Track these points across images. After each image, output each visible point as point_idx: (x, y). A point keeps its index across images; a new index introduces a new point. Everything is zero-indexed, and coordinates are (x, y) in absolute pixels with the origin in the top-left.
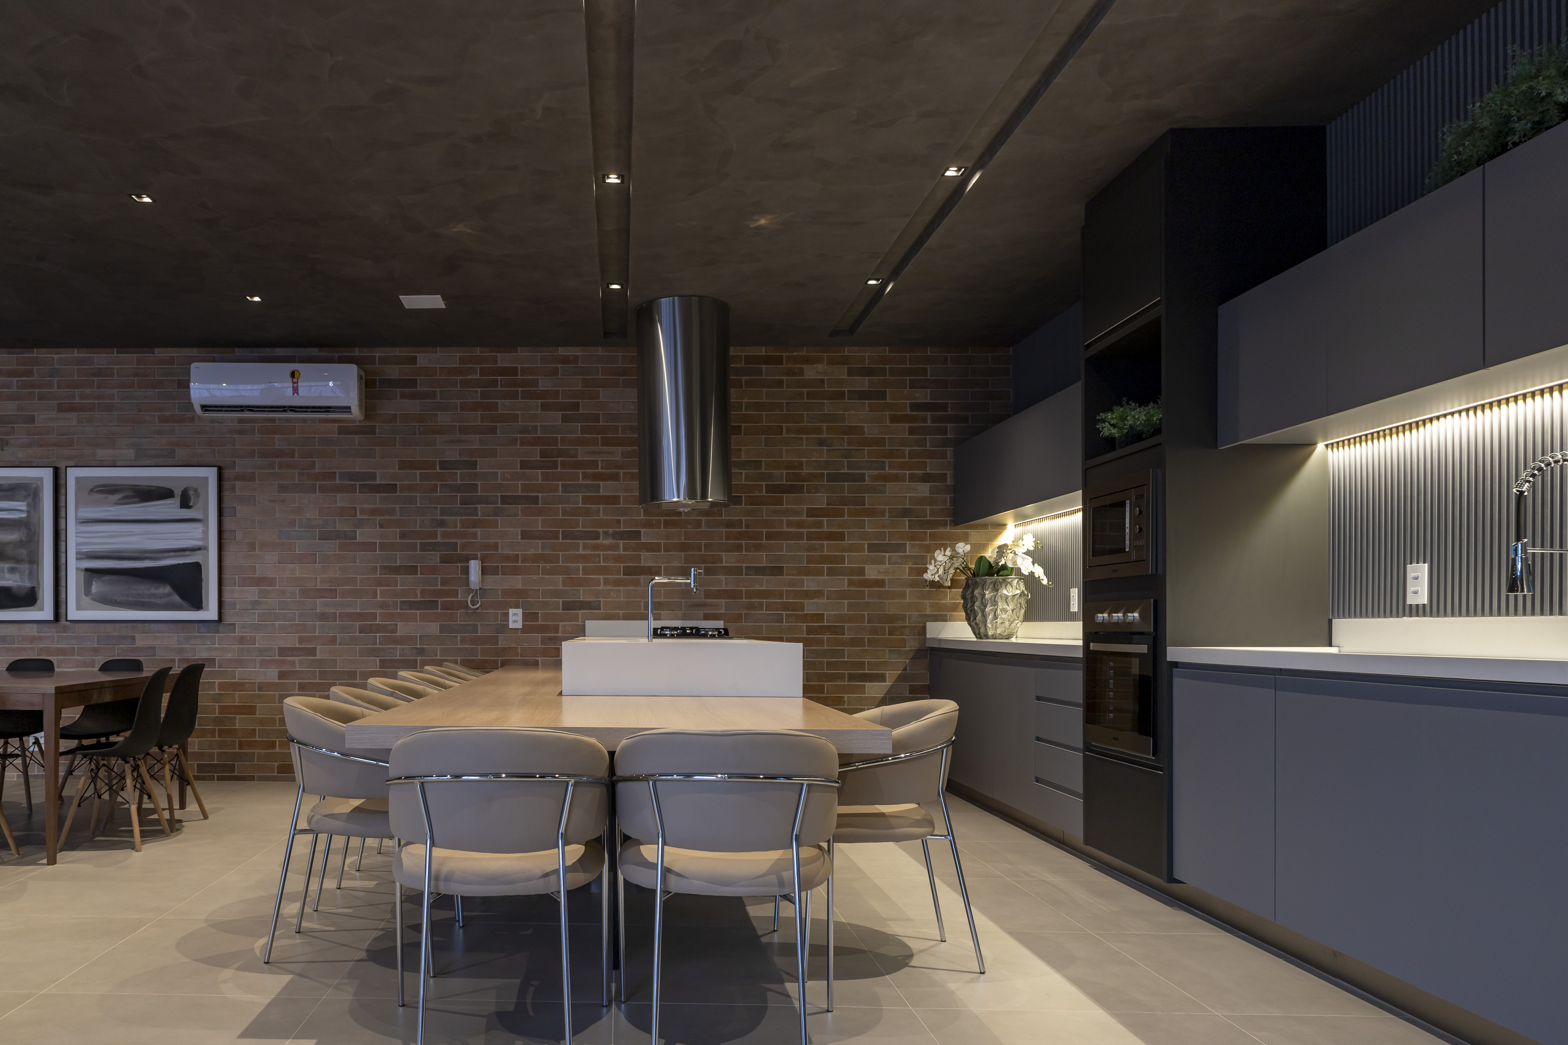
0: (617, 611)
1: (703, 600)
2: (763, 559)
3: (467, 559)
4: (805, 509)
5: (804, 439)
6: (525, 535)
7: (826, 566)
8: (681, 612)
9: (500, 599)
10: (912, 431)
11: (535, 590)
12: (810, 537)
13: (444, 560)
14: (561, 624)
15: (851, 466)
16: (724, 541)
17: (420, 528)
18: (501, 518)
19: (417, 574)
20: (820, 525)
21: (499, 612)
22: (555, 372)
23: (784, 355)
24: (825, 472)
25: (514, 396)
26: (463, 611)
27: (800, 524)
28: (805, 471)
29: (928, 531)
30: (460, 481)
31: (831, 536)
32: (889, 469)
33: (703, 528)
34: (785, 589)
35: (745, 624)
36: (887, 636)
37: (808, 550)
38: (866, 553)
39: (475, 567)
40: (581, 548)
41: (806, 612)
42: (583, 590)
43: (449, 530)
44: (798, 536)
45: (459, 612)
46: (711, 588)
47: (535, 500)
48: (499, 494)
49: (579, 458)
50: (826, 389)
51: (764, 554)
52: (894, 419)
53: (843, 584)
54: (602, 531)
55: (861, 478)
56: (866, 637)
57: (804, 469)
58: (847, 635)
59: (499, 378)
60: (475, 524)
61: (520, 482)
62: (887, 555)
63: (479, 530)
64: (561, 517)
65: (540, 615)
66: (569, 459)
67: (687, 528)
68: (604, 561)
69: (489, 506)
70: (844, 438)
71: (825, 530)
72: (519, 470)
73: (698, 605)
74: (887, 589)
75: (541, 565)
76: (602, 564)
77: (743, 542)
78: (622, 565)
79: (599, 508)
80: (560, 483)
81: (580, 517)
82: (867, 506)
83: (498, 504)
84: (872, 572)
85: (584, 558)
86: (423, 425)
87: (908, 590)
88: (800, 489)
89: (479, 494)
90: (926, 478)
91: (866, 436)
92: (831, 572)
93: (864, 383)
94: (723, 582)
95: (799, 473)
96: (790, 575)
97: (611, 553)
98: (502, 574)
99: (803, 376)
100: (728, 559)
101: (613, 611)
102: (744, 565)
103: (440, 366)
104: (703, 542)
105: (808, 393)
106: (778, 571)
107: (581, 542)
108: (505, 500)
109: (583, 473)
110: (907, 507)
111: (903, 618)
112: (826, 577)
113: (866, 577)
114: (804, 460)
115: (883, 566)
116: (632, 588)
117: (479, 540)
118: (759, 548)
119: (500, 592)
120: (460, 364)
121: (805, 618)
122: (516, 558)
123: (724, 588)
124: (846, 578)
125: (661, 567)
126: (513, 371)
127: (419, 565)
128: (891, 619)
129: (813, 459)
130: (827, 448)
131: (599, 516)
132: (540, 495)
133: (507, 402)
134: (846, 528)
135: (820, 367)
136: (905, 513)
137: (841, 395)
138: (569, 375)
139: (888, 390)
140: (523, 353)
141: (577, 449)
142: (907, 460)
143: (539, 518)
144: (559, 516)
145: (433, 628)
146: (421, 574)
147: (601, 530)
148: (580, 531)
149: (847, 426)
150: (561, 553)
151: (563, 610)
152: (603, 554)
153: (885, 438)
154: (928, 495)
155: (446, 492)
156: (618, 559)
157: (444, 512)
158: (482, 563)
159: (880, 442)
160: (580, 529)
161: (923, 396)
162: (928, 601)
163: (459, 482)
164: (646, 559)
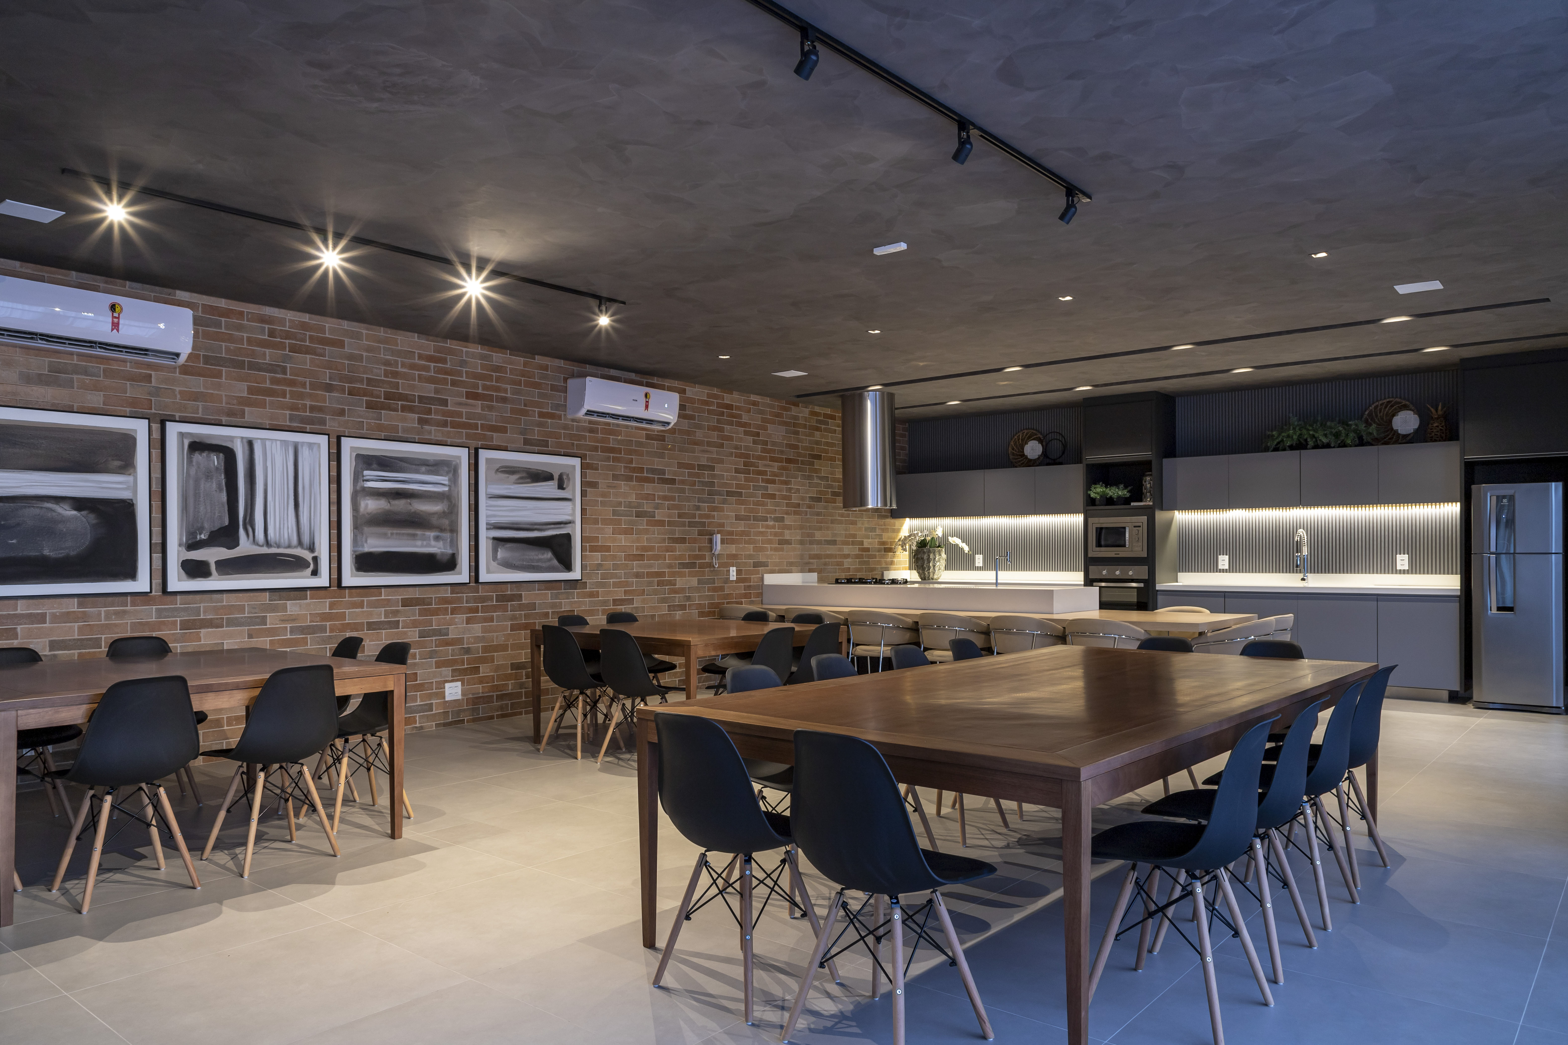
3: (711, 533)
9: (727, 561)
11: (742, 555)
13: (700, 534)
14: (753, 576)
17: (688, 511)
18: (726, 505)
21: (726, 569)
22: (750, 411)
25: (732, 424)
26: (708, 569)
29: (883, 521)
30: (707, 479)
39: (718, 539)
40: (761, 527)
42: (762, 555)
43: (702, 513)
47: (741, 495)
48: (725, 490)
49: (760, 469)
53: (856, 550)
59: (725, 411)
60: (714, 509)
61: (734, 482)
63: (719, 514)
64: (752, 507)
65: (743, 571)
66: (756, 469)
69: (720, 497)
72: (734, 474)
74: (871, 553)
75: (743, 538)
76: (769, 537)
77: (822, 525)
78: (777, 538)
79: (768, 502)
80: (752, 484)
81: (760, 506)
83: (724, 496)
85: (762, 533)
87: (878, 554)
89: (716, 489)
94: (815, 549)
97: (773, 530)
98: (730, 544)
100: (817, 536)
102: (823, 539)
107: (761, 523)
109: (761, 479)
116: (781, 553)
117: (719, 521)
119: (727, 556)
122: (735, 533)
125: (792, 539)
126: (732, 407)
131: (768, 507)
132: (743, 491)
133: (729, 428)
138: (756, 414)
141: (759, 463)
143: (743, 506)
147: (769, 516)
148: (760, 516)
150: (752, 530)
151: (753, 568)
152: (770, 532)
155: (700, 487)
156: (776, 534)
157: (699, 500)
162: (883, 560)
164: (787, 535)
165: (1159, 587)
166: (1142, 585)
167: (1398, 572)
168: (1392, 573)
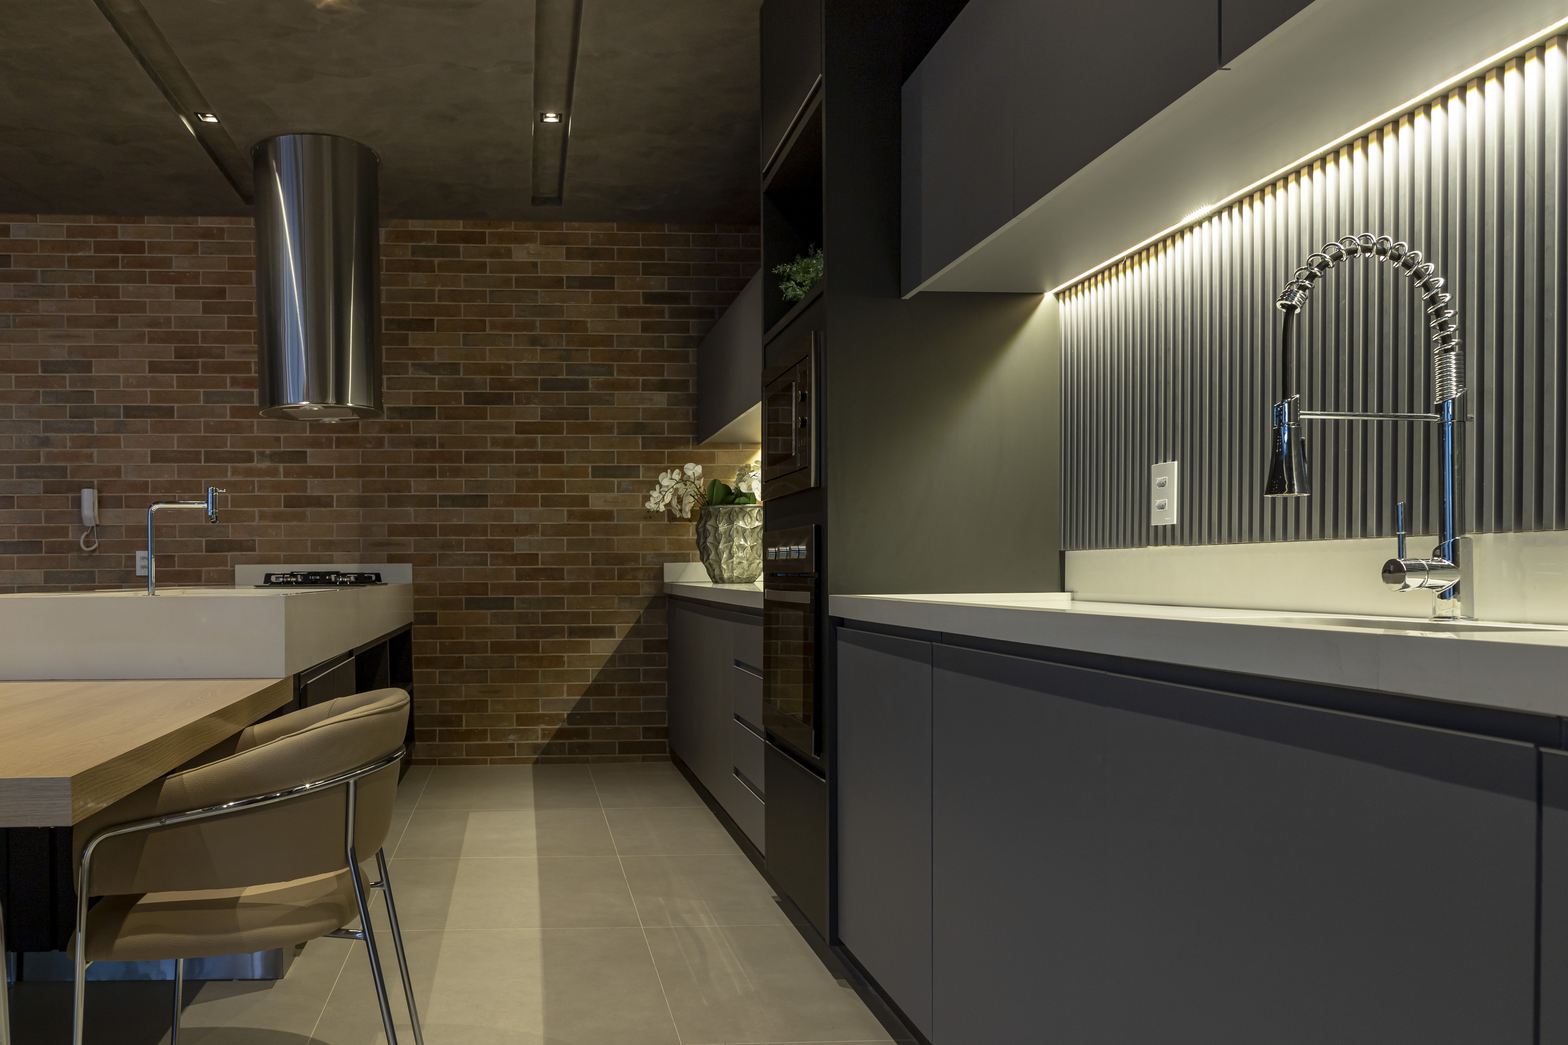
0: (277, 553)
1: (387, 538)
2: (462, 486)
3: (79, 487)
4: (514, 424)
5: (513, 337)
6: (156, 457)
7: (540, 494)
8: (358, 553)
9: (124, 539)
10: (646, 328)
11: (170, 527)
12: (521, 457)
13: (49, 489)
14: (204, 569)
15: (570, 370)
16: (412, 464)
17: (16, 448)
18: (124, 435)
19: (14, 508)
20: (532, 443)
21: (123, 555)
22: (194, 248)
23: (487, 231)
24: (539, 377)
25: (141, 279)
26: (75, 554)
27: (508, 443)
28: (514, 376)
29: (666, 451)
30: (70, 387)
31: (546, 458)
32: (618, 374)
33: (387, 448)
34: (489, 523)
35: (440, 567)
36: (616, 581)
37: (519, 475)
38: (590, 478)
39: (88, 497)
40: (229, 474)
41: (515, 552)
42: (233, 526)
43: (55, 450)
44: (507, 458)
45: (70, 555)
46: (396, 523)
47: (170, 412)
48: (122, 405)
49: (226, 359)
50: (540, 275)
51: (464, 479)
52: (625, 313)
53: (562, 516)
54: (257, 452)
55: (584, 385)
56: (591, 582)
57: (513, 373)
58: (567, 580)
59: (120, 255)
60: (91, 443)
61: (149, 390)
62: (616, 480)
63: (95, 451)
64: (203, 434)
65: (176, 559)
66: (213, 360)
67: (366, 448)
68: (259, 490)
69: (108, 419)
70: (562, 335)
71: (539, 450)
72: (147, 374)
73: (379, 544)
74: (615, 522)
75: (177, 495)
76: (256, 493)
77: (437, 465)
78: (283, 494)
79: (252, 422)
80: (202, 390)
81: (228, 433)
82: (590, 420)
83: (120, 417)
84: (597, 502)
86: (19, 316)
88: (508, 399)
89: (95, 404)
90: (663, 386)
91: (589, 333)
92: (547, 502)
93: (586, 268)
94: (412, 515)
95: (506, 379)
96: (496, 506)
97: (268, 479)
98: (127, 507)
99: (511, 258)
100: (418, 487)
101: (272, 553)
102: (438, 494)
103: (41, 239)
104: (386, 465)
105: (517, 280)
106: (480, 501)
107: (229, 465)
108: (130, 412)
109: (231, 378)
110: (641, 421)
111: (635, 558)
112: (540, 508)
113: (590, 508)
114: (512, 362)
115: (611, 495)
116: (295, 523)
117: (96, 463)
118: (456, 472)
119: (123, 530)
120: (68, 237)
121: (515, 559)
122: (144, 486)
123: (413, 522)
124: (565, 509)
125: (333, 496)
126: (139, 247)
127: (16, 496)
128: (621, 559)
129: (524, 362)
130: (541, 348)
131: (253, 433)
132: (176, 405)
133: (131, 286)
134: (565, 447)
135: (532, 247)
136: (638, 428)
137: (558, 282)
138: (212, 254)
139: (616, 276)
140: (151, 224)
141: (224, 348)
142: (640, 363)
143: (174, 435)
144: (200, 432)
146: (18, 508)
147: (255, 450)
148: (228, 451)
149: (565, 320)
150: (203, 480)
151: (206, 552)
152: (258, 481)
153: (613, 336)
154: (666, 406)
155: (50, 402)
156: (277, 487)
157: (48, 427)
158: (99, 492)
159: (607, 340)
160: (229, 449)
161: (659, 284)
162: (666, 537)
163: (68, 389)
164: (314, 487)
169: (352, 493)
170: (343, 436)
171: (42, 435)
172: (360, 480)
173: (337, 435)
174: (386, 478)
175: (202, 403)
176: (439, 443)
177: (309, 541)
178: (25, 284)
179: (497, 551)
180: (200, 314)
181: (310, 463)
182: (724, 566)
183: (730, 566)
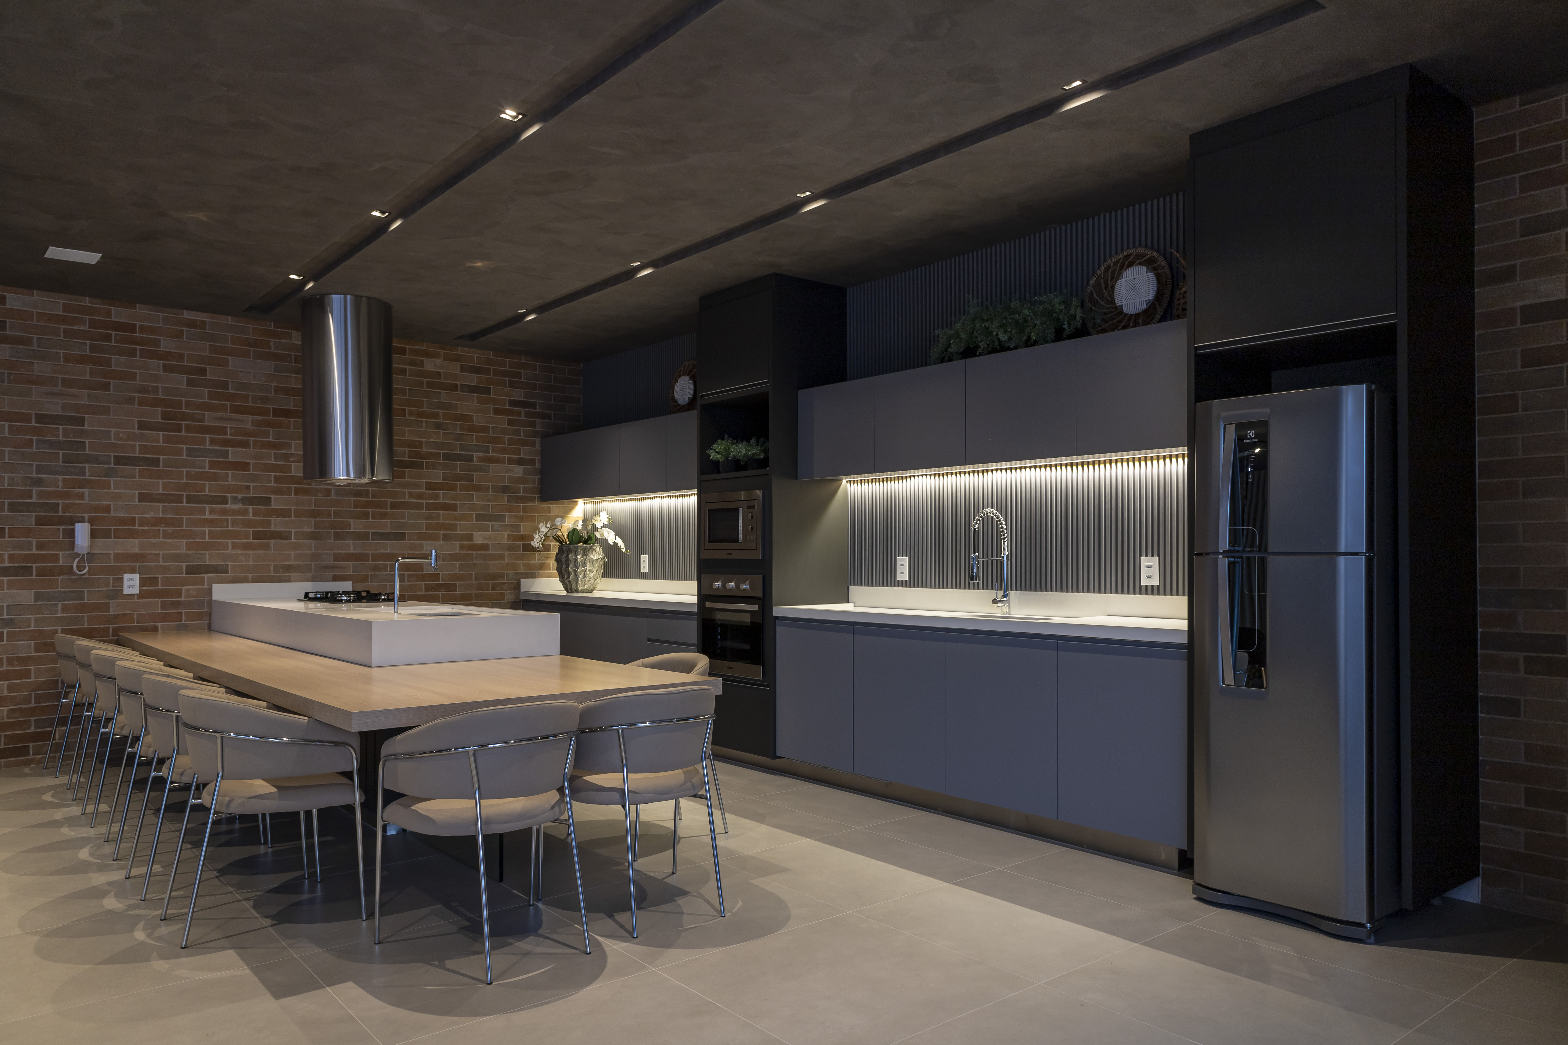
0: (246, 574)
1: (332, 563)
2: (387, 526)
3: (72, 522)
4: (425, 483)
5: (424, 422)
6: (143, 498)
7: (441, 532)
8: (311, 574)
9: (112, 564)
10: (510, 423)
11: (155, 554)
12: (429, 507)
13: (40, 521)
14: (184, 588)
15: (462, 448)
16: (352, 509)
17: (8, 486)
18: (114, 479)
19: (4, 537)
20: (436, 497)
21: (111, 577)
22: (180, 334)
23: (407, 347)
24: (441, 452)
25: (132, 353)
26: (66, 577)
27: (420, 496)
28: (424, 450)
29: (522, 505)
30: (63, 437)
31: (445, 507)
32: (493, 452)
33: (333, 497)
34: (406, 552)
35: (371, 584)
36: (490, 591)
37: (427, 519)
38: (474, 522)
39: (82, 530)
40: (207, 512)
41: (424, 572)
42: (209, 554)
43: (48, 489)
44: (418, 506)
45: (60, 578)
46: (339, 552)
47: (156, 462)
48: (112, 454)
49: (206, 423)
50: (443, 381)
51: (389, 521)
52: (497, 412)
53: (455, 547)
54: (231, 496)
55: (470, 459)
56: (474, 592)
57: (424, 448)
59: (113, 333)
60: (82, 484)
61: (137, 443)
62: (490, 524)
63: (86, 491)
64: (185, 481)
65: (160, 580)
66: (195, 423)
67: (318, 496)
68: (232, 526)
69: (100, 466)
70: (457, 424)
71: (441, 501)
72: (136, 431)
73: (327, 567)
74: (490, 552)
75: (161, 528)
76: (230, 528)
77: (370, 510)
78: (251, 530)
79: (228, 473)
80: (184, 447)
81: (207, 481)
82: (475, 483)
83: (111, 464)
84: (479, 538)
85: (211, 522)
86: (15, 373)
87: (506, 553)
88: (420, 466)
89: (87, 452)
90: (520, 462)
91: (474, 424)
92: (446, 538)
93: (473, 379)
94: (351, 546)
95: (419, 451)
96: (411, 540)
97: (240, 517)
98: (115, 538)
99: (423, 367)
100: (356, 526)
101: (241, 575)
102: (371, 531)
103: (38, 311)
104: (333, 509)
105: (427, 383)
106: (400, 536)
107: (207, 506)
108: (119, 460)
109: (210, 438)
110: (506, 484)
111: (502, 576)
112: (442, 542)
113: (474, 542)
114: (424, 440)
115: (488, 533)
116: (261, 552)
117: (87, 501)
118: (384, 516)
119: (112, 557)
120: (63, 312)
121: (424, 578)
122: (132, 521)
123: (352, 551)
124: (458, 543)
125: (291, 532)
126: (132, 328)
127: (7, 527)
128: (493, 577)
129: (431, 440)
130: (443, 431)
131: (227, 481)
132: (161, 457)
133: (123, 359)
134: (458, 501)
135: (437, 361)
136: (505, 489)
137: (454, 387)
138: (195, 340)
139: (492, 387)
140: (142, 310)
141: (204, 414)
142: (506, 446)
143: (159, 480)
144: (182, 479)
145: (27, 596)
146: (9, 537)
147: (229, 495)
148: (206, 495)
149: (459, 414)
150: (185, 517)
151: (186, 574)
152: (231, 519)
153: (489, 427)
154: (522, 475)
155: (44, 449)
156: (247, 524)
157: (39, 470)
158: (91, 526)
159: (485, 429)
160: (207, 493)
161: (519, 395)
162: (521, 562)
163: (61, 438)
164: (277, 524)
165: (778, 611)
166: (755, 607)
167: (1143, 590)
168: (1134, 593)
169: (306, 529)
170: (300, 487)
171: (34, 475)
172: (313, 520)
173: (295, 486)
174: (332, 519)
175: (184, 457)
176: (372, 494)
177: (272, 565)
178: (21, 347)
179: (412, 571)
180: (185, 387)
181: (274, 506)
182: (580, 583)
183: (583, 582)
